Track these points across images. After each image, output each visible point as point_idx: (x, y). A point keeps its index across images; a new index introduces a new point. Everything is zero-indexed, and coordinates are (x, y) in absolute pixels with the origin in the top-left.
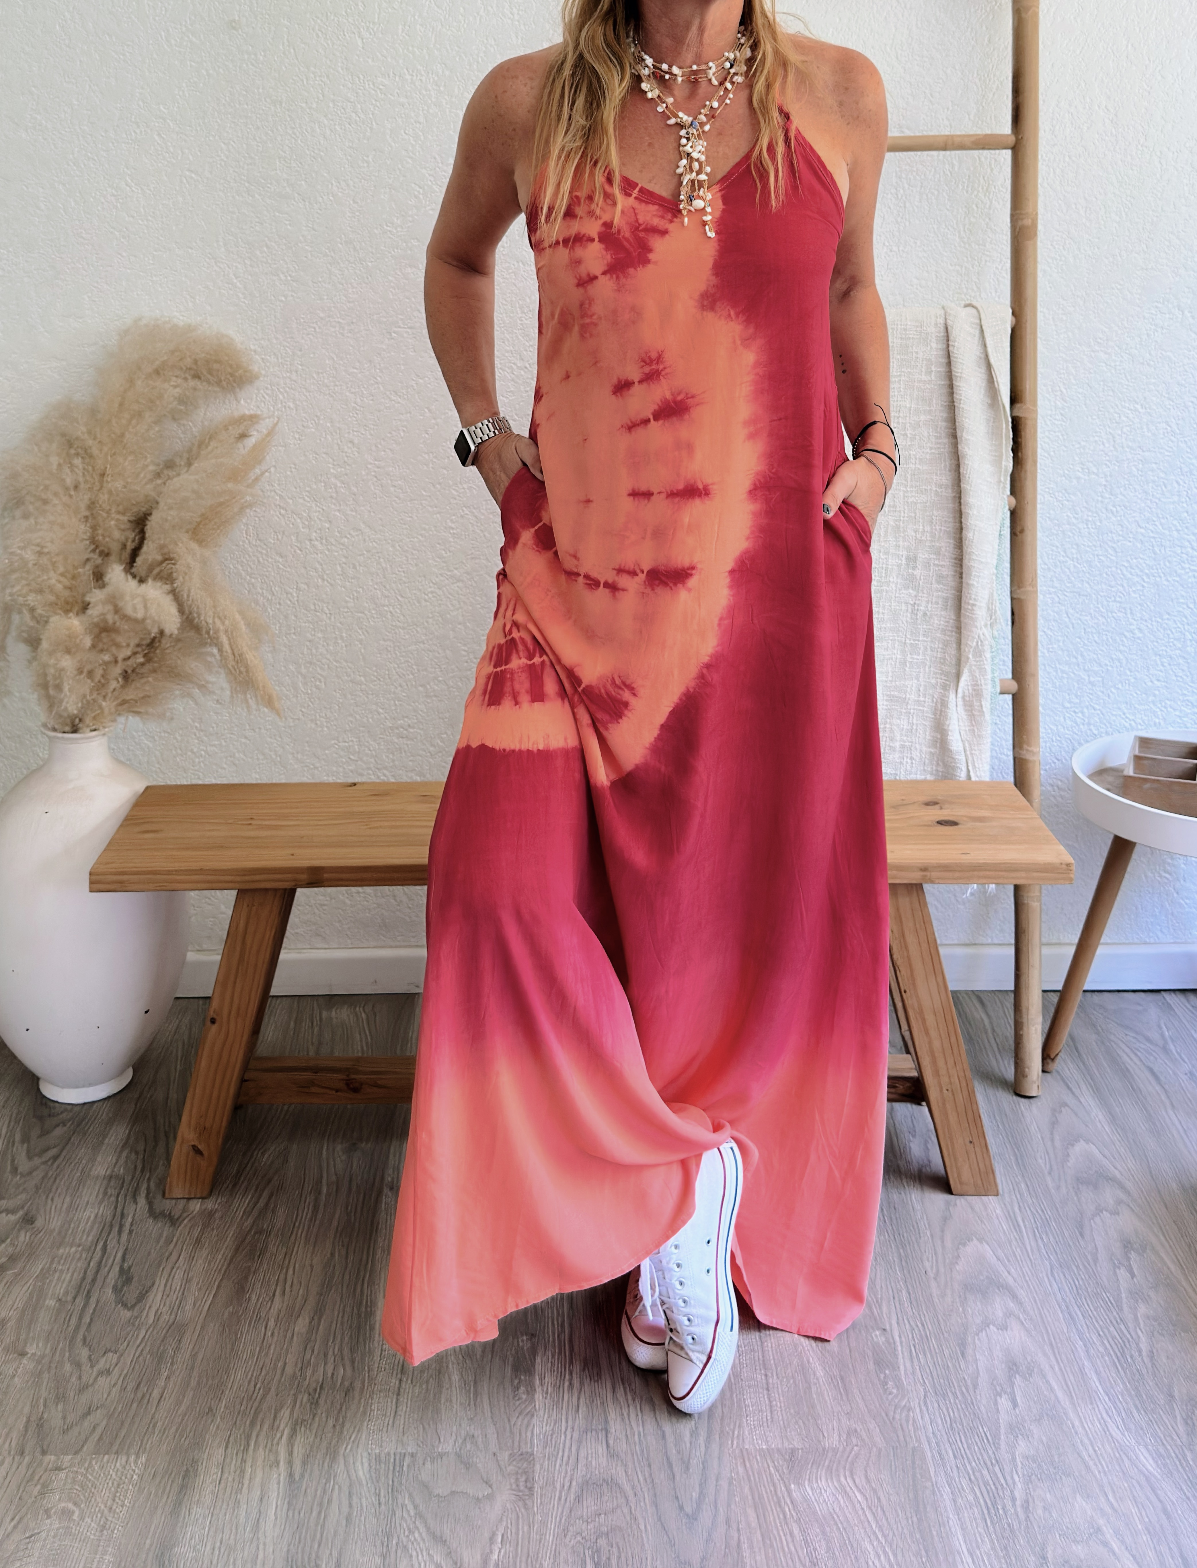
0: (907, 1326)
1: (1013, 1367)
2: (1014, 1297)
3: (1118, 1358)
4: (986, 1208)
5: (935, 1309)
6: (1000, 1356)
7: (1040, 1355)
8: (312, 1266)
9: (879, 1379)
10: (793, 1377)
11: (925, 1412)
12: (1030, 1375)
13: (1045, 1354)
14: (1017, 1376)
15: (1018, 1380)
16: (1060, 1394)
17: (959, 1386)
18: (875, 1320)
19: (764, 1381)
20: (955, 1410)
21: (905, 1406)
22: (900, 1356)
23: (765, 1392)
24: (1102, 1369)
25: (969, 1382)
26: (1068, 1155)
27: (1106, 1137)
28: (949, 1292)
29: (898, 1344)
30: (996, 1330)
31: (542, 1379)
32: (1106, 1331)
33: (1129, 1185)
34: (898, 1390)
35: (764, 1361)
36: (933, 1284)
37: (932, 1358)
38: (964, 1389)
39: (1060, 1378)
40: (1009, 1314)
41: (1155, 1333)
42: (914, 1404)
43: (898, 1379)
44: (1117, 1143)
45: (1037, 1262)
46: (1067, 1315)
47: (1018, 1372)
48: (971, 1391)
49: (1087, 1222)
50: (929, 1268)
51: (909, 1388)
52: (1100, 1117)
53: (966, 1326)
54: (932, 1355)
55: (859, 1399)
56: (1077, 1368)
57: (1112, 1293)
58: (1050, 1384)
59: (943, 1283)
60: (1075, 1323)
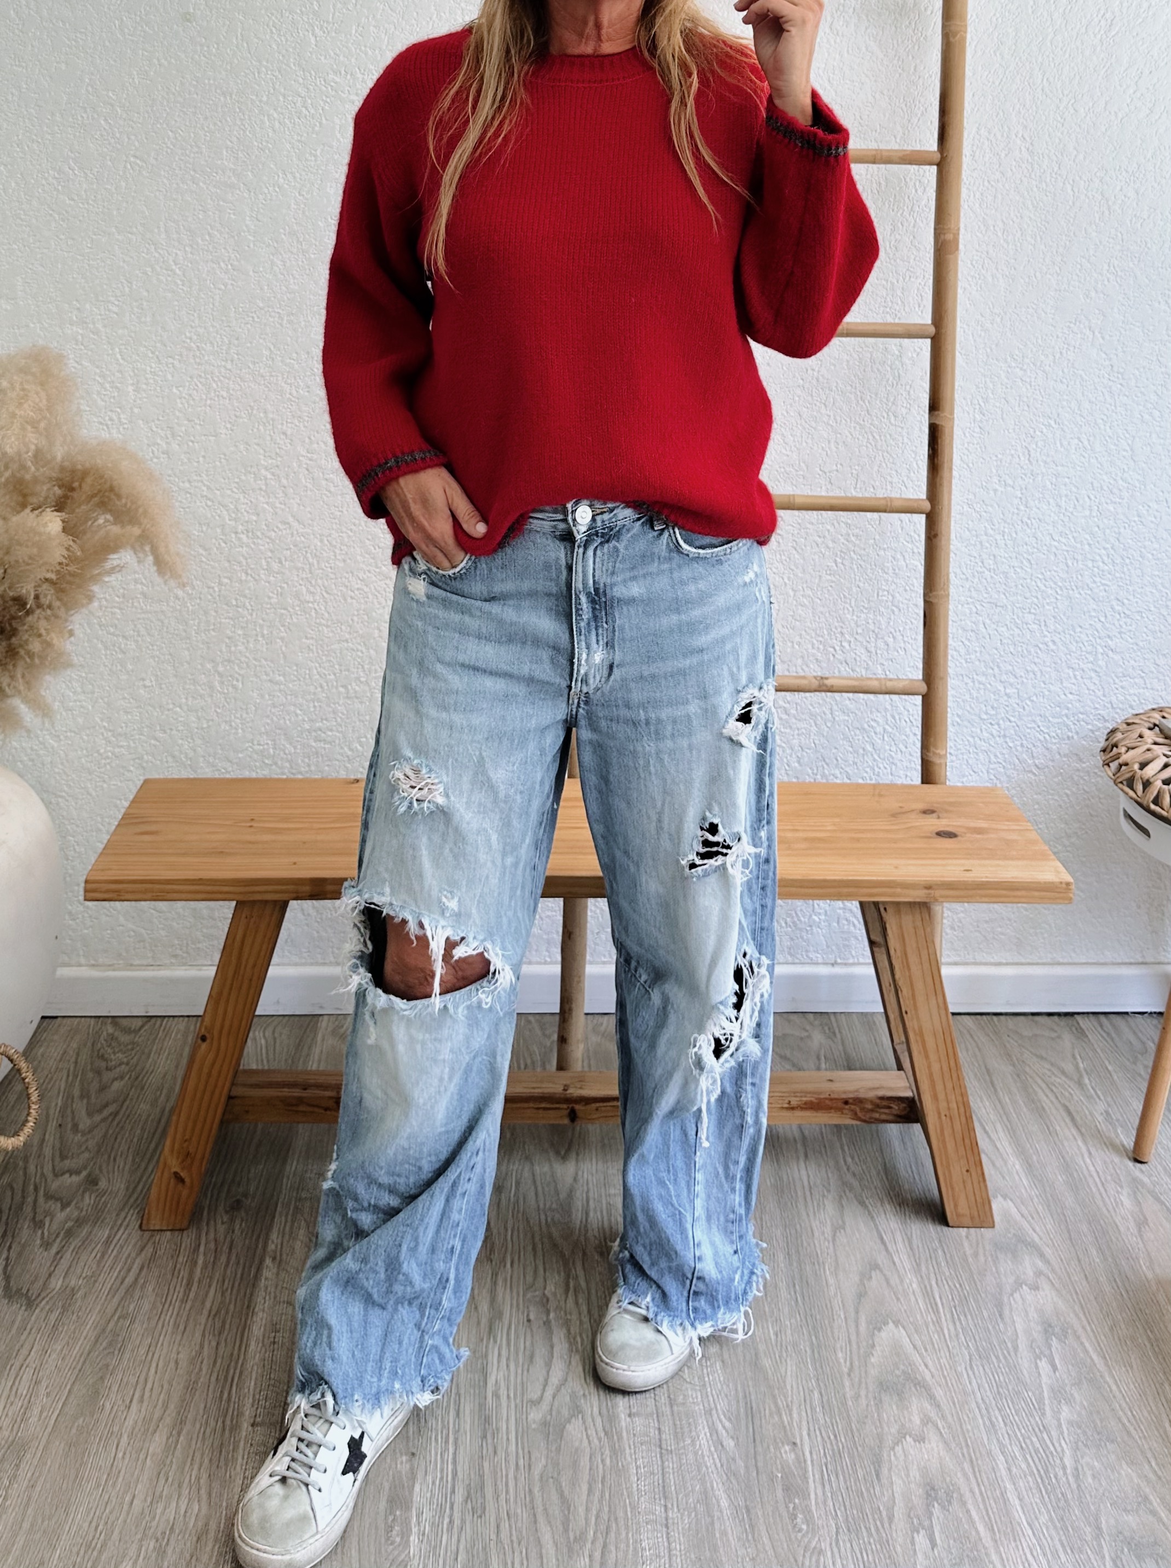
0: (819, 1438)
1: (930, 1492)
2: (932, 1397)
3: (1041, 1478)
4: (902, 1281)
5: (848, 1416)
6: (918, 1477)
7: (959, 1475)
9: (788, 1511)
10: (695, 1507)
11: (837, 1555)
12: (950, 1502)
13: (965, 1475)
14: (936, 1505)
15: (937, 1510)
16: (981, 1528)
17: (874, 1520)
18: (785, 1431)
19: (664, 1515)
20: (869, 1552)
21: (815, 1548)
22: (811, 1481)
23: (664, 1529)
24: (1025, 1493)
25: (884, 1513)
27: (1023, 1191)
28: (863, 1393)
29: (809, 1462)
30: (913, 1443)
31: (420, 1513)
32: (1027, 1441)
33: (1047, 1251)
34: (808, 1525)
35: (664, 1487)
36: (847, 1383)
37: (845, 1482)
38: (878, 1523)
39: (981, 1506)
40: (926, 1421)
41: (1079, 1444)
42: (825, 1546)
43: (807, 1511)
44: (1036, 1200)
45: (955, 1352)
46: (987, 1423)
47: (936, 1499)
48: (887, 1525)
49: (1006, 1300)
50: (842, 1361)
51: (820, 1522)
52: (1017, 1167)
53: (880, 1438)
54: (844, 1477)
55: (766, 1540)
56: (998, 1492)
57: (1033, 1393)
58: (970, 1516)
59: (857, 1380)
60: (996, 1432)
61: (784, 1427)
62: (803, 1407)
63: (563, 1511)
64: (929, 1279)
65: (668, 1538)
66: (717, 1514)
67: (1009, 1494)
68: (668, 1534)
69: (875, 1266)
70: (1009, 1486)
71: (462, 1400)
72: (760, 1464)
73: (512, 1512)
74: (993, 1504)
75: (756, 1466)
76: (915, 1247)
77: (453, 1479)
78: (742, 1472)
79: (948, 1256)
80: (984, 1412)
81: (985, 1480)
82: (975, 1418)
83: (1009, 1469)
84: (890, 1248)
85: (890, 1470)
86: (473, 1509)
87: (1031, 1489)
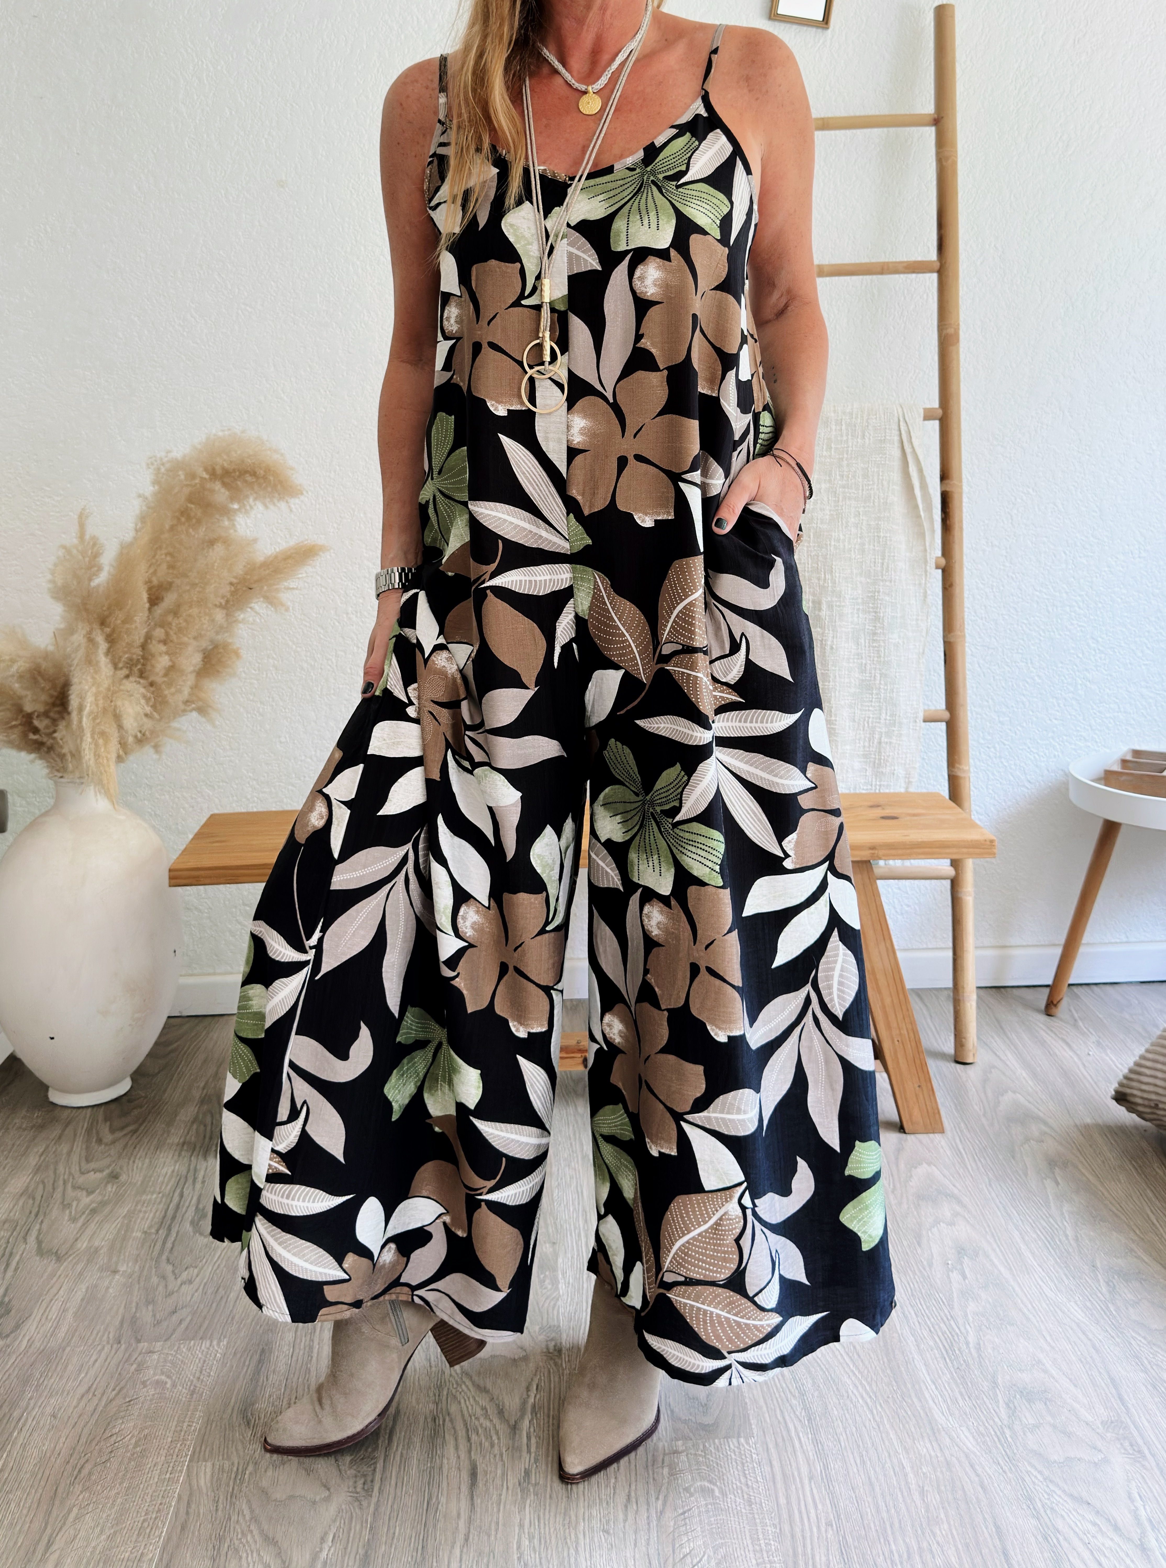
1: (961, 1251)
2: (959, 1202)
3: (1048, 1242)
6: (950, 1244)
7: (983, 1241)
12: (976, 1256)
13: (987, 1241)
14: (965, 1257)
15: (966, 1260)
16: (1001, 1269)
24: (1034, 1249)
25: (925, 1263)
26: (999, 1102)
28: (904, 1201)
30: (945, 1226)
32: (1036, 1223)
33: (1050, 1121)
38: (921, 1268)
39: (1001, 1257)
40: (955, 1215)
45: (977, 1179)
46: (1004, 1214)
48: (927, 1269)
49: (1016, 1148)
52: (1023, 1074)
53: (920, 1225)
56: (1014, 1249)
57: (1040, 1197)
58: (992, 1262)
59: (899, 1195)
60: (1011, 1219)
64: (953, 1139)
67: (1022, 1251)
74: (1010, 1255)
79: (968, 1125)
80: (1001, 1208)
81: (1003, 1244)
85: (928, 1240)
87: (1039, 1246)
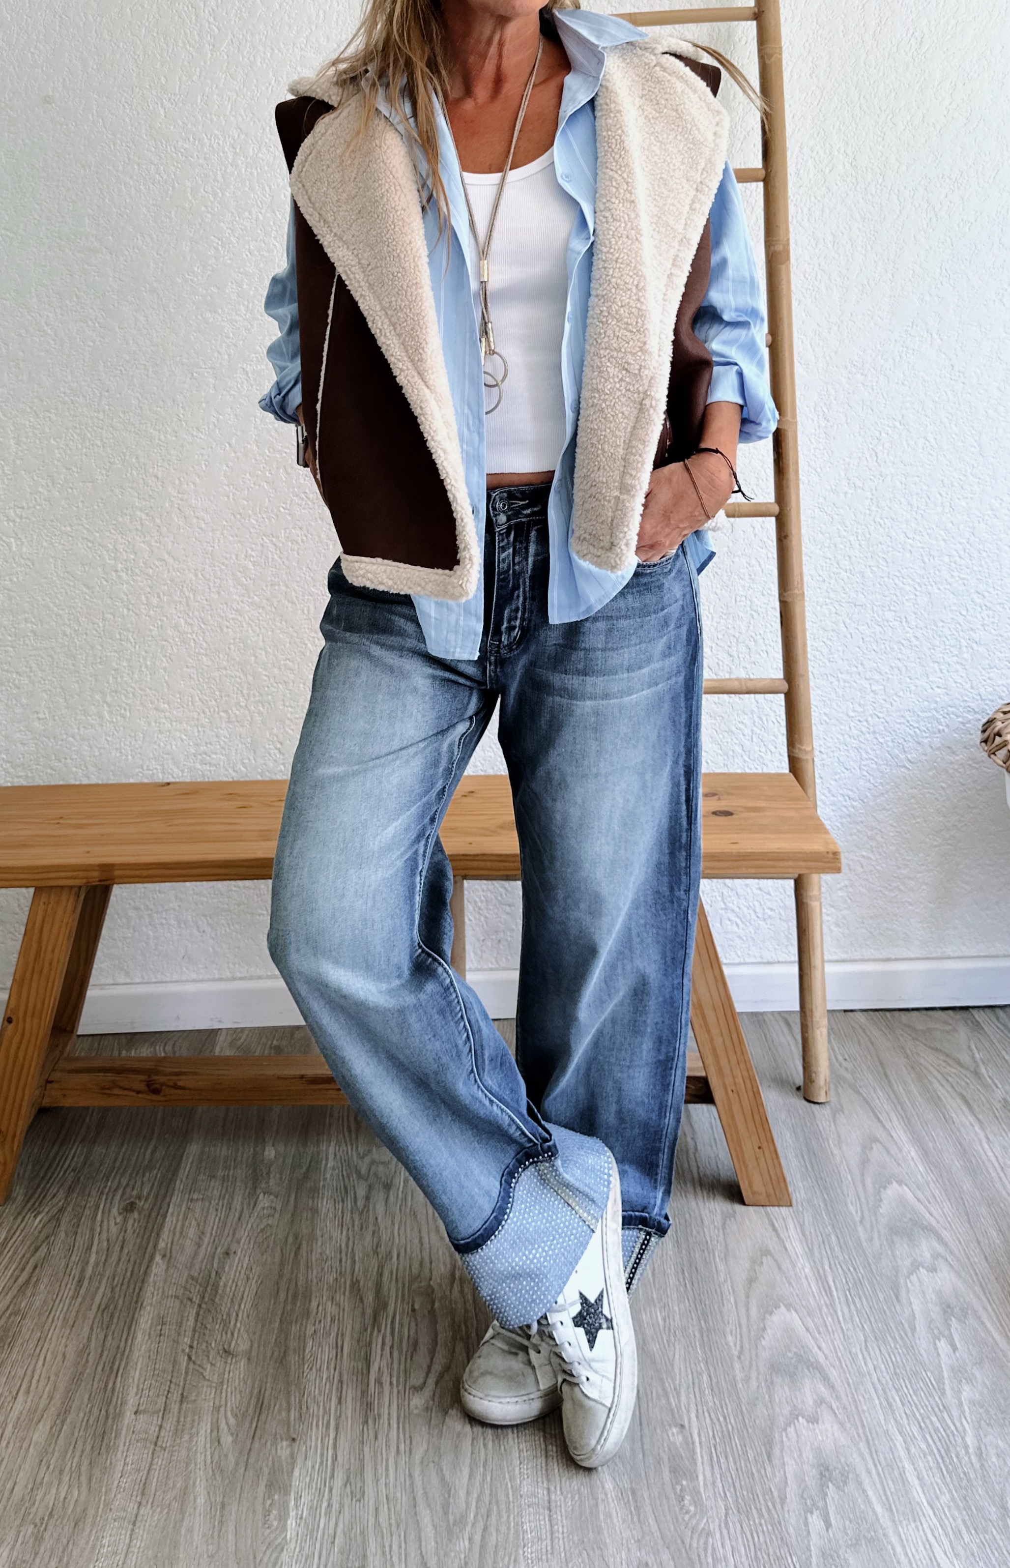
0: (708, 1420)
1: (824, 1473)
2: (826, 1379)
3: (942, 1458)
4: (794, 1266)
5: (739, 1398)
6: (811, 1457)
7: (855, 1455)
8: (64, 1356)
9: (675, 1493)
11: (726, 1537)
12: (845, 1483)
13: (861, 1455)
14: (830, 1485)
15: (831, 1490)
16: (879, 1509)
17: (765, 1500)
18: (673, 1414)
19: (546, 1498)
20: (760, 1534)
21: (703, 1529)
22: (699, 1462)
23: (547, 1512)
24: (924, 1472)
25: (776, 1494)
26: (881, 1200)
27: (919, 1177)
28: (754, 1376)
29: (697, 1444)
30: (805, 1423)
31: (298, 1498)
32: (927, 1421)
33: (946, 1234)
34: (696, 1507)
36: (737, 1366)
37: (735, 1463)
38: (770, 1504)
39: (878, 1486)
40: (820, 1402)
41: (983, 1423)
42: (714, 1526)
43: (696, 1493)
44: (932, 1185)
45: (849, 1333)
46: (884, 1403)
47: (830, 1480)
48: (778, 1506)
49: (902, 1282)
50: (732, 1344)
51: (708, 1504)
52: (913, 1153)
53: (772, 1419)
54: (734, 1459)
55: (652, 1522)
56: (896, 1472)
57: (932, 1373)
58: (867, 1496)
59: (747, 1363)
60: (893, 1412)
61: (672, 1411)
62: (691, 1389)
63: (443, 1495)
64: (822, 1264)
65: (550, 1521)
66: (601, 1496)
67: (908, 1474)
68: (550, 1516)
69: (766, 1252)
70: (908, 1466)
71: (345, 1387)
72: (645, 1447)
73: (391, 1496)
74: (890, 1483)
75: (642, 1448)
76: (808, 1233)
77: (333, 1464)
78: (628, 1455)
79: (842, 1241)
80: (880, 1392)
81: (883, 1461)
82: (871, 1399)
83: (908, 1450)
84: (782, 1235)
85: (782, 1451)
86: (352, 1493)
87: (931, 1468)
